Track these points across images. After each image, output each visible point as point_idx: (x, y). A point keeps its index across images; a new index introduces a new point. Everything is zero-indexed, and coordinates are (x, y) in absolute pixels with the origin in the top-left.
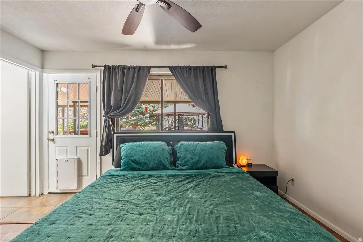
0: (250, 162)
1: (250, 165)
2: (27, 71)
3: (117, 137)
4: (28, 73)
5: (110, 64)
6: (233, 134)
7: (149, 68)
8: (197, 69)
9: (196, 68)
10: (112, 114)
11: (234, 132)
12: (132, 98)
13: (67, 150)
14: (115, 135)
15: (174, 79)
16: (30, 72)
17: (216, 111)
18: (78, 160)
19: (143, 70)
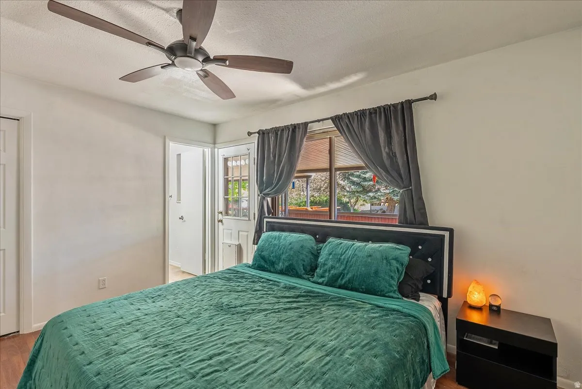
0: (496, 303)
1: (495, 308)
2: (202, 149)
3: (267, 222)
4: (203, 151)
5: (264, 128)
6: (447, 234)
7: (306, 125)
8: (376, 113)
9: (373, 112)
10: (264, 192)
11: (451, 231)
12: (285, 169)
13: (231, 233)
14: (265, 220)
15: (340, 135)
16: (205, 150)
17: (411, 186)
18: (239, 246)
19: (299, 128)
